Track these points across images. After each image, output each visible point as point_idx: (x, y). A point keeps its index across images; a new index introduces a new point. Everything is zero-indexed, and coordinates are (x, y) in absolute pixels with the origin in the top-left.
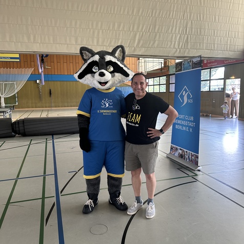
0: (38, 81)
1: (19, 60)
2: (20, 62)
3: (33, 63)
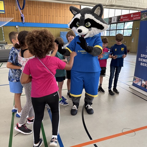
0: (17, 27)
1: (4, 12)
2: (5, 13)
3: (13, 15)
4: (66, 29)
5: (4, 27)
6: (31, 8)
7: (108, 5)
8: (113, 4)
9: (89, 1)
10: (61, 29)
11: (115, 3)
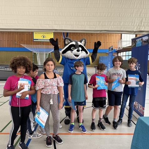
4: (105, 54)
5: (52, 53)
6: (75, 36)
7: (136, 31)
8: (142, 30)
9: (116, 30)
10: (101, 54)
11: (144, 29)
